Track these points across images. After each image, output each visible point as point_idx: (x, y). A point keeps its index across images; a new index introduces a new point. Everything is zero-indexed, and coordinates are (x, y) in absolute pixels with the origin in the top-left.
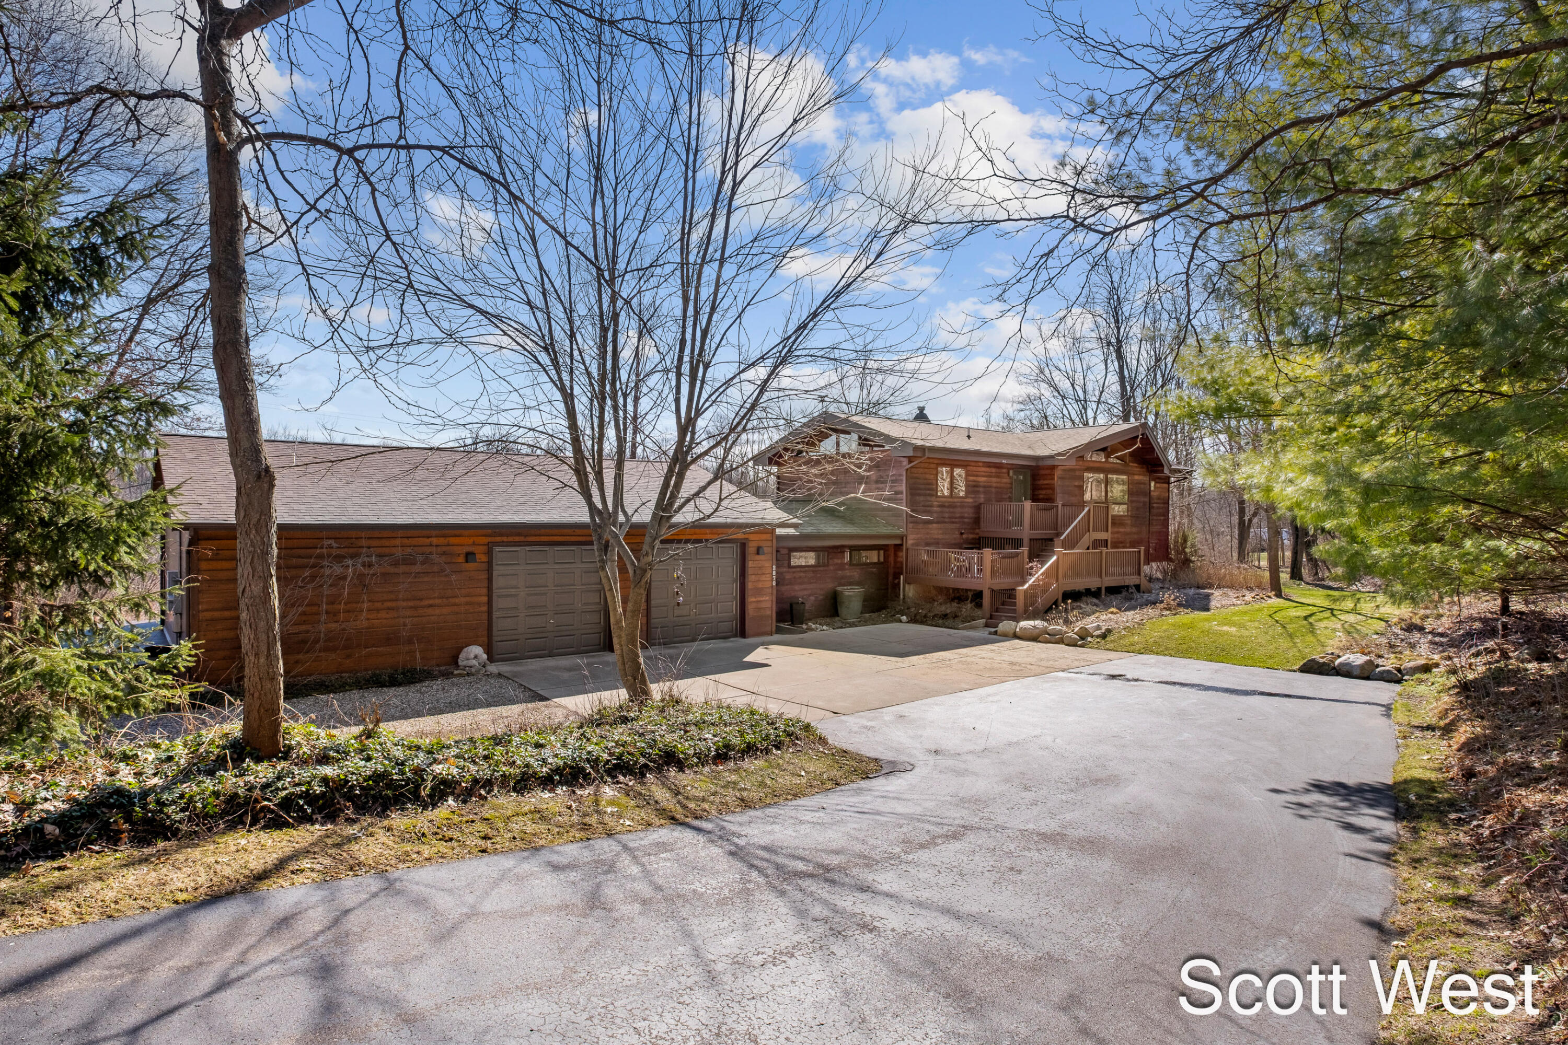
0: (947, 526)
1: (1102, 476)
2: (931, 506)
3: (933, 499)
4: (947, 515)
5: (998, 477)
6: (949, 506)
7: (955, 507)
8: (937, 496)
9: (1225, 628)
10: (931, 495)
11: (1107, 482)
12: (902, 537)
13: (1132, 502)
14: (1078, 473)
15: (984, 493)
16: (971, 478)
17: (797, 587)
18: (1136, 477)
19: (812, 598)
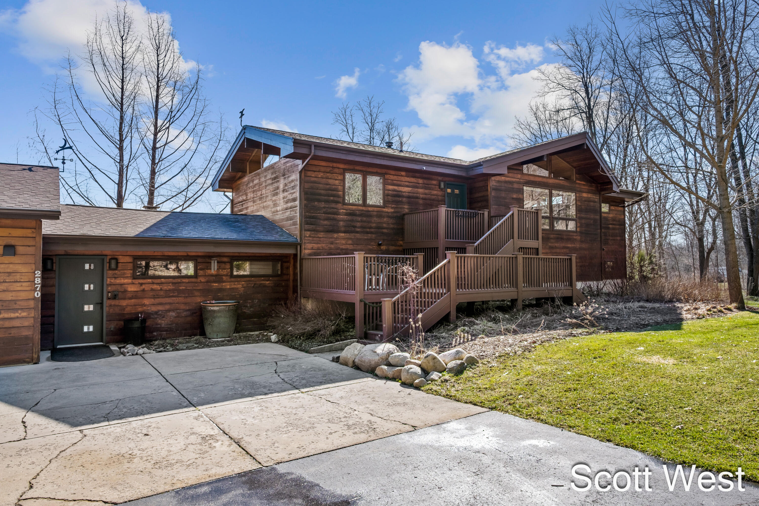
0: (358, 236)
1: (547, 191)
2: (337, 214)
3: (339, 206)
4: (358, 224)
5: (426, 188)
6: (361, 215)
7: (370, 216)
8: (344, 204)
9: (655, 359)
10: (337, 202)
11: (551, 196)
12: (295, 245)
13: (580, 218)
14: (516, 186)
15: (409, 203)
16: (391, 187)
17: (146, 302)
18: (585, 195)
19: (173, 314)
